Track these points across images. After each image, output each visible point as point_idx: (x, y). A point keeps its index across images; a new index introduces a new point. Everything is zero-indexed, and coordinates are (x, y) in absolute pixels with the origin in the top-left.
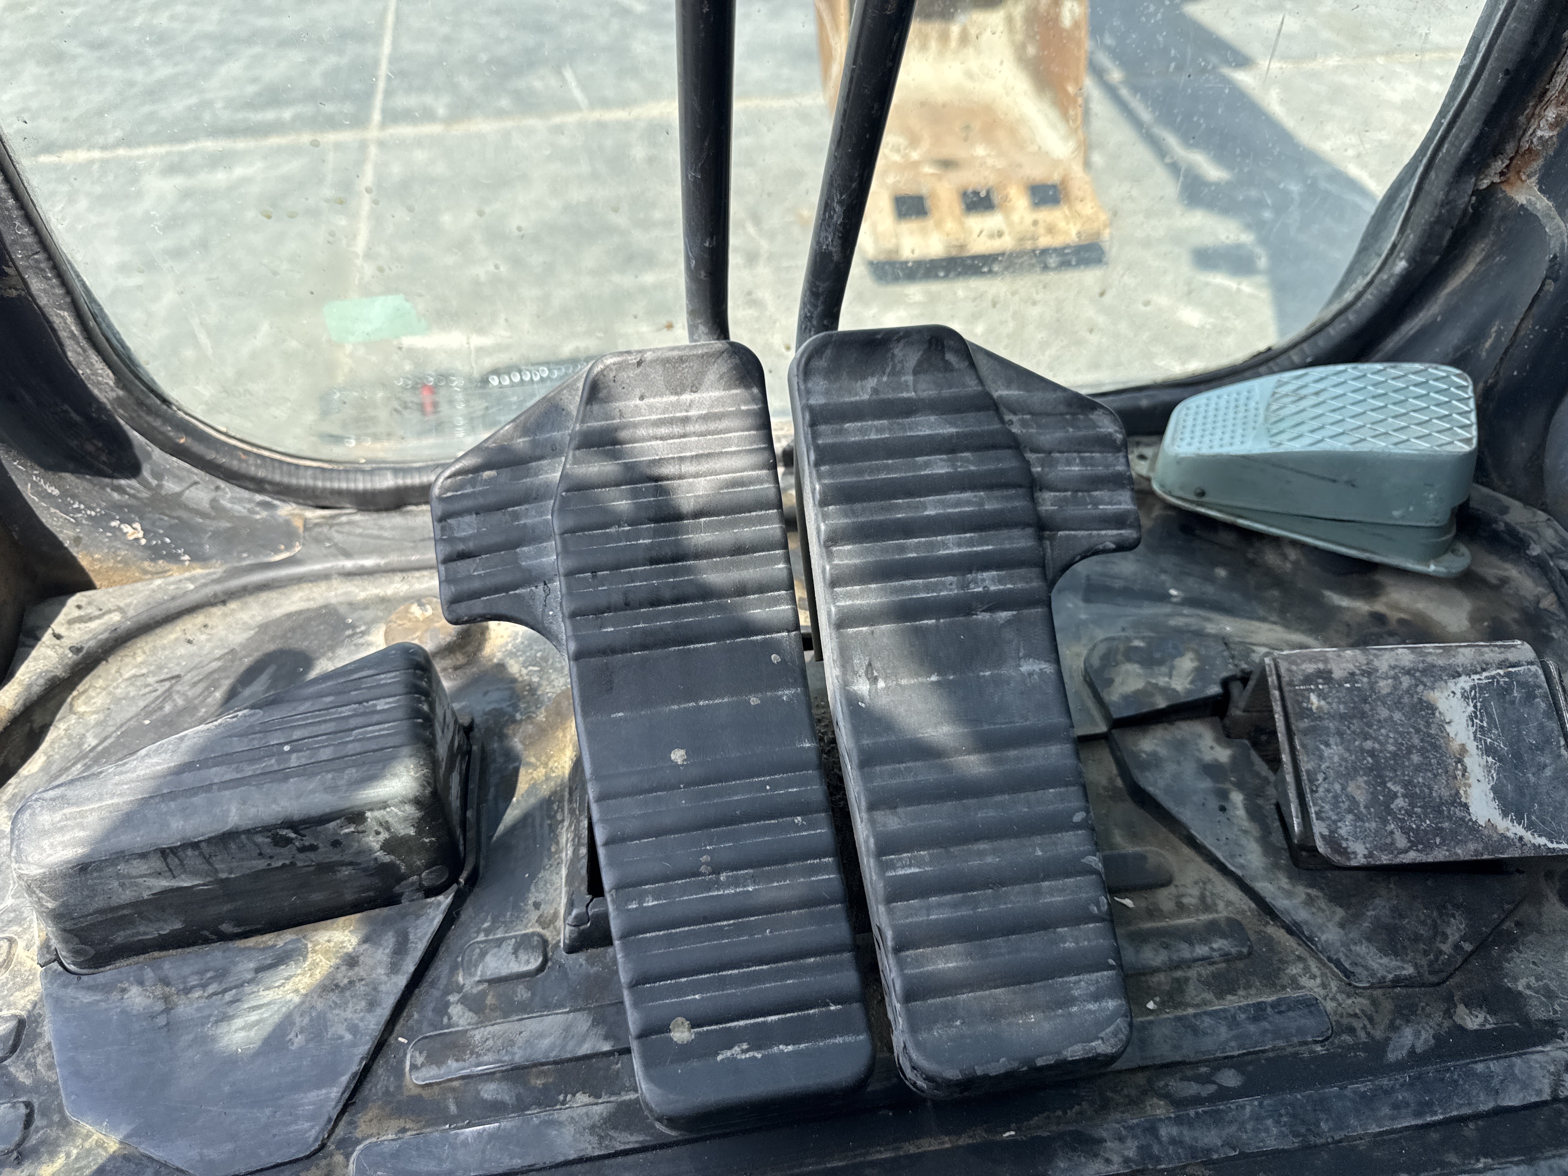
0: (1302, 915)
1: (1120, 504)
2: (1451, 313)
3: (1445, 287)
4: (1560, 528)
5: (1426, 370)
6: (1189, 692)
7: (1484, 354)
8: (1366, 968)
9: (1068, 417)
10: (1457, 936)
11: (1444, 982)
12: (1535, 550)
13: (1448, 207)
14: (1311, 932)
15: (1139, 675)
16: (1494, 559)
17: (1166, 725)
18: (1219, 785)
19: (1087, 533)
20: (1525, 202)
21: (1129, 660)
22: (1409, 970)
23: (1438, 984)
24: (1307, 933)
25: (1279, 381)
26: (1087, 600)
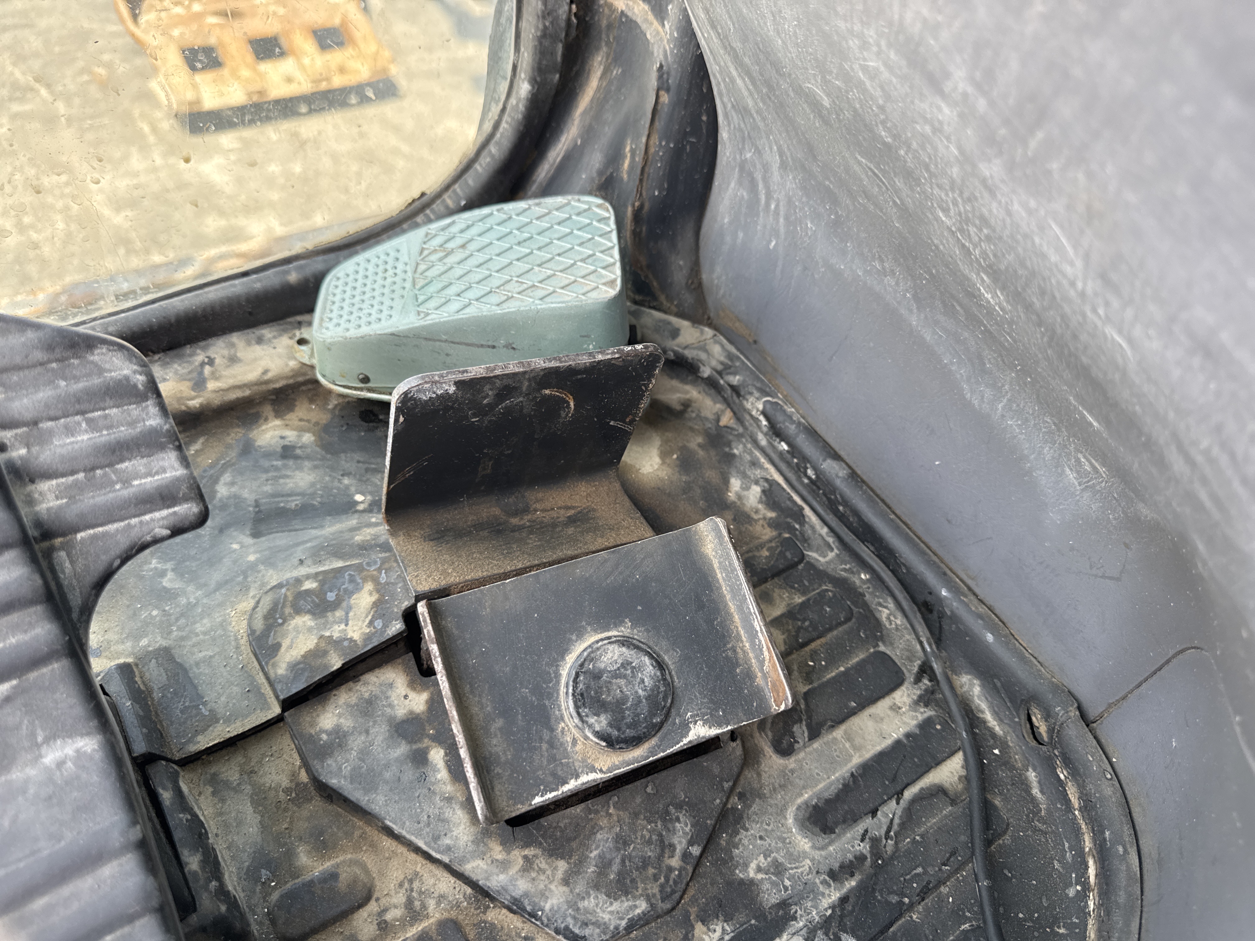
0: (522, 886)
1: (164, 471)
2: (589, 134)
3: (577, 107)
4: (725, 341)
5: (568, 204)
6: (368, 638)
7: (625, 176)
8: (596, 924)
9: (54, 365)
10: (684, 841)
11: (679, 902)
12: (706, 372)
13: (550, 19)
14: (534, 904)
15: (310, 630)
16: (675, 383)
17: (351, 684)
18: (415, 747)
19: (122, 524)
20: (624, 8)
21: (298, 611)
22: (642, 906)
23: (673, 909)
24: (529, 908)
25: (427, 234)
26: (256, 535)
